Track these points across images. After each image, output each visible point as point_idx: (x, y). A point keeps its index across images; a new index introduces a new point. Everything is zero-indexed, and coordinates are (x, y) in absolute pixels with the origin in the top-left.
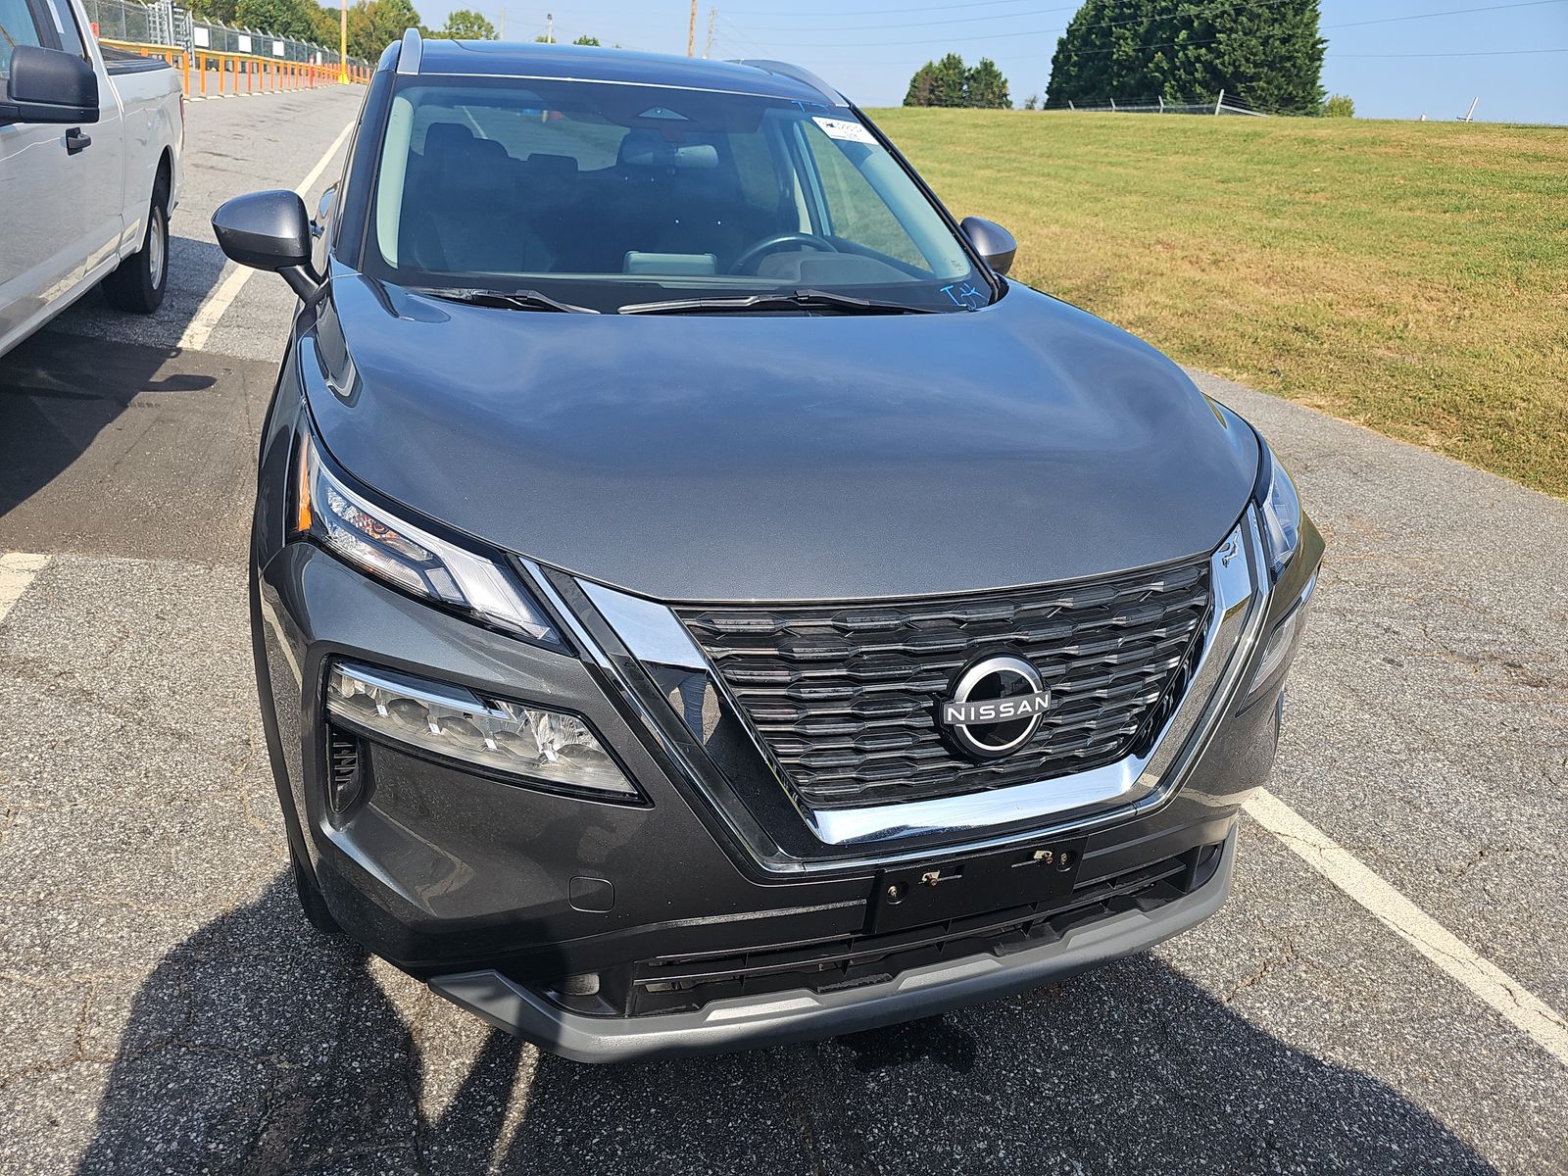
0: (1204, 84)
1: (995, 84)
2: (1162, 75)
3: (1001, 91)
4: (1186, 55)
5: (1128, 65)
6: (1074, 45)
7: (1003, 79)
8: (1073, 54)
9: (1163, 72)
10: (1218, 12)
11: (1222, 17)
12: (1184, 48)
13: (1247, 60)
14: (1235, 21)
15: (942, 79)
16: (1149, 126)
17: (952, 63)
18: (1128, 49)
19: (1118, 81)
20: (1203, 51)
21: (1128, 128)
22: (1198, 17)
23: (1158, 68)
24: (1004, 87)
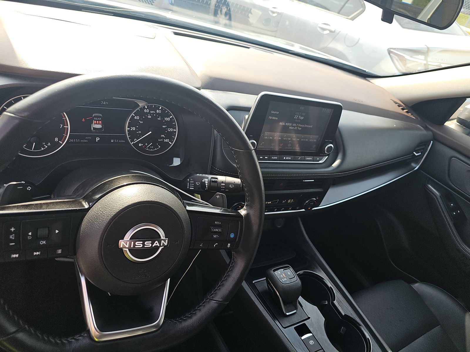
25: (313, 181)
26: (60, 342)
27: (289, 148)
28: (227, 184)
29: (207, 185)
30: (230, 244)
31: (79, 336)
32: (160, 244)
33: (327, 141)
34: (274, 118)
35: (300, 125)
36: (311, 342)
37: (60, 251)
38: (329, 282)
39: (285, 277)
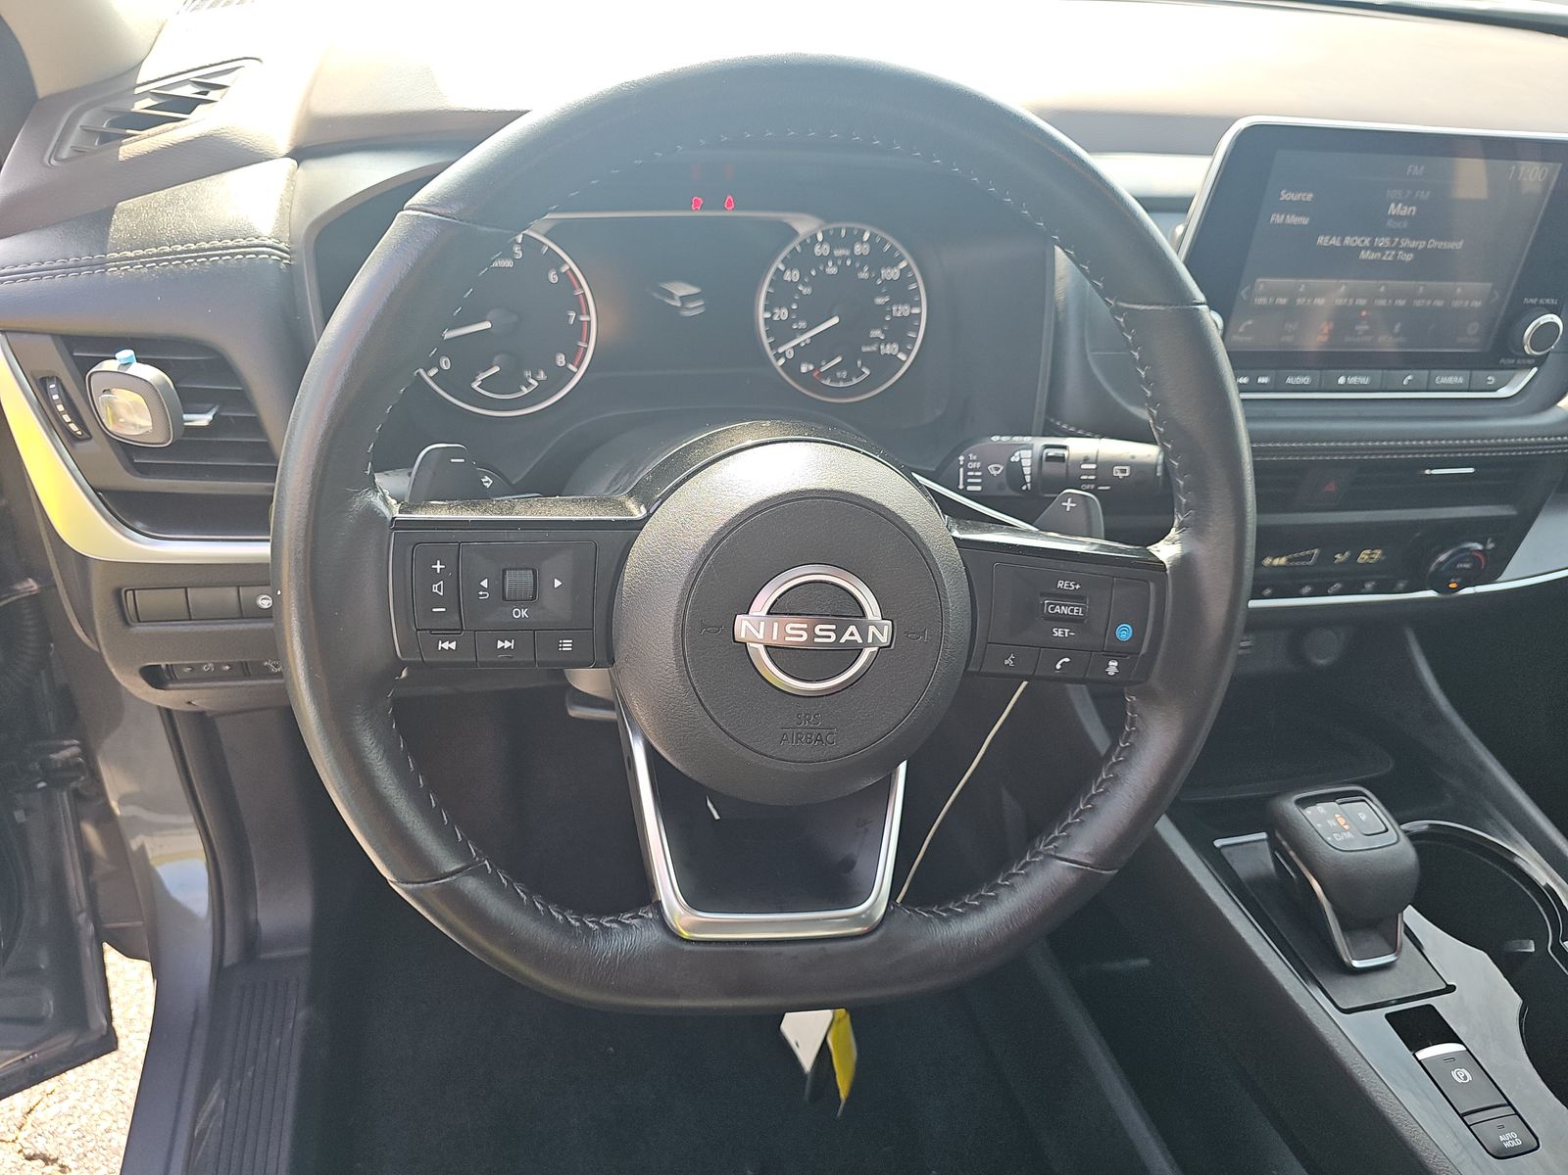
25: (1471, 470)
26: (578, 924)
27: (1358, 340)
28: (1104, 466)
29: (1027, 471)
30: (1116, 664)
31: (632, 918)
32: (864, 635)
33: (1533, 301)
34: (1292, 219)
35: (1406, 242)
36: (1461, 1075)
37: (567, 645)
38: (1544, 869)
39: (1346, 827)
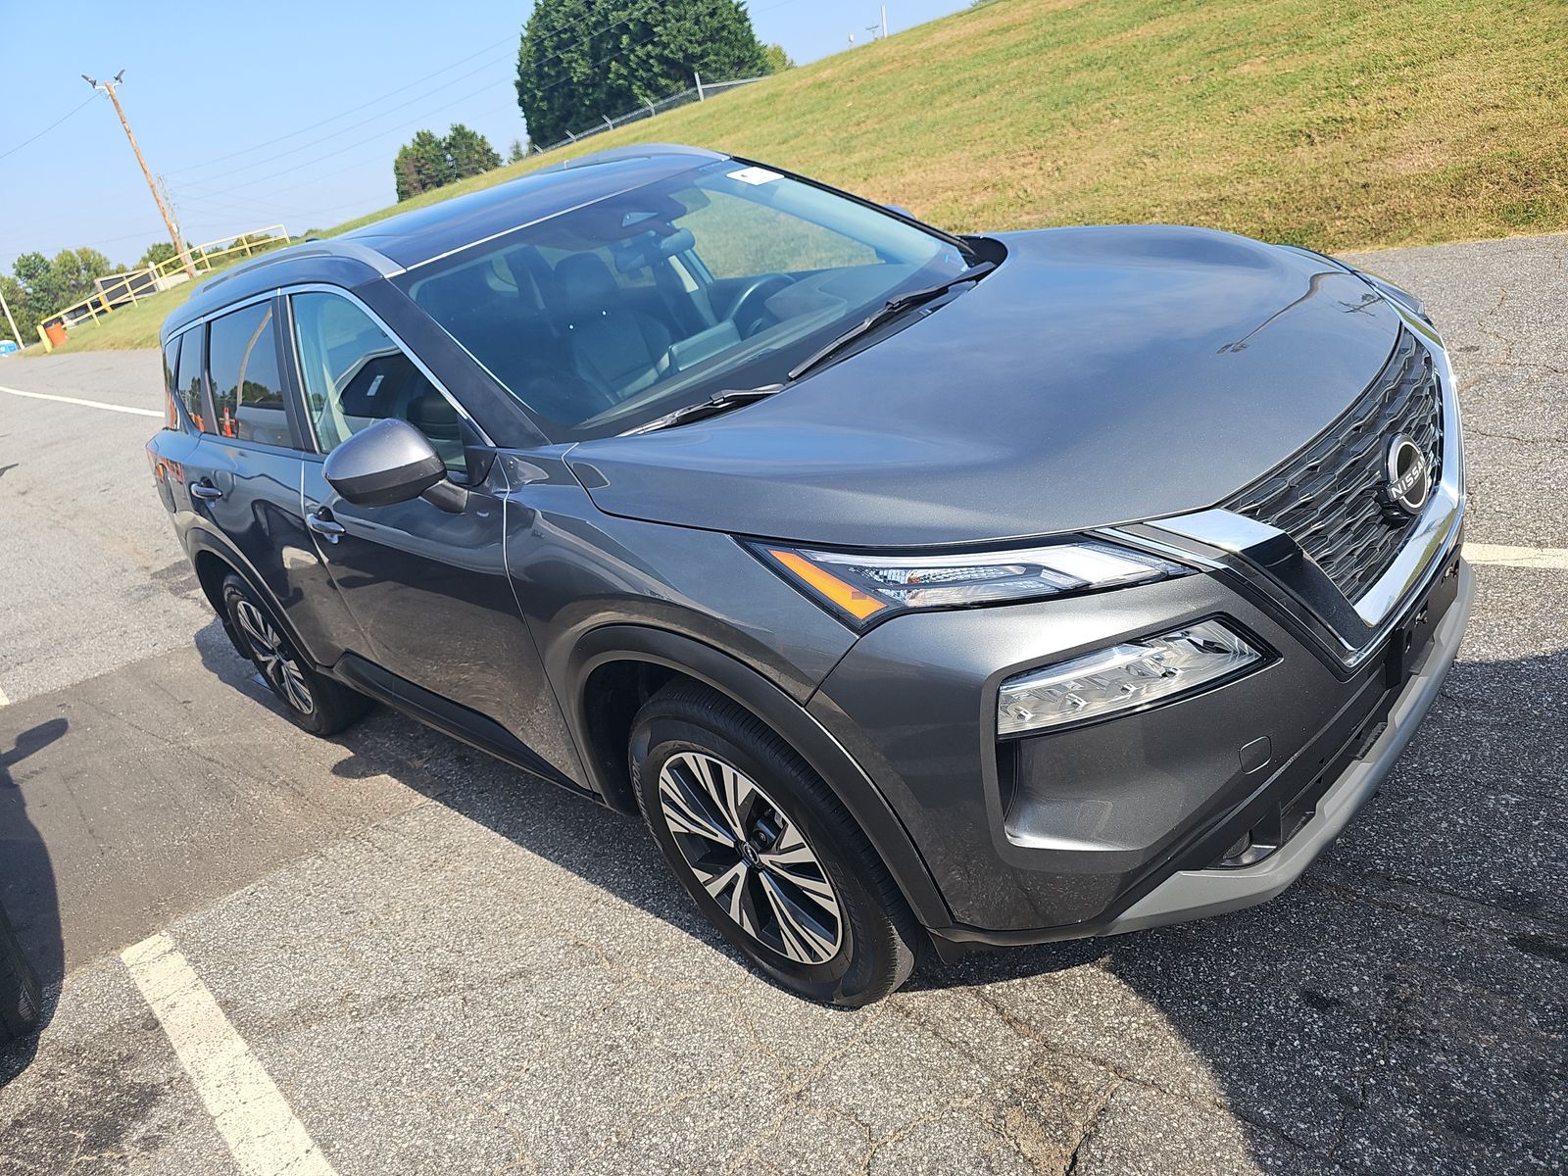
0: (665, 75)
1: (475, 143)
2: (626, 80)
3: (483, 148)
4: (637, 56)
5: (591, 83)
6: (532, 83)
7: (480, 137)
8: (536, 91)
9: (625, 78)
10: (645, 9)
11: (651, 13)
12: (633, 51)
13: (690, 42)
14: (663, 12)
15: (422, 158)
16: (678, 122)
17: (425, 140)
18: (582, 69)
19: (590, 100)
20: (650, 47)
21: (659, 131)
22: (630, 20)
23: (619, 76)
24: (485, 143)
